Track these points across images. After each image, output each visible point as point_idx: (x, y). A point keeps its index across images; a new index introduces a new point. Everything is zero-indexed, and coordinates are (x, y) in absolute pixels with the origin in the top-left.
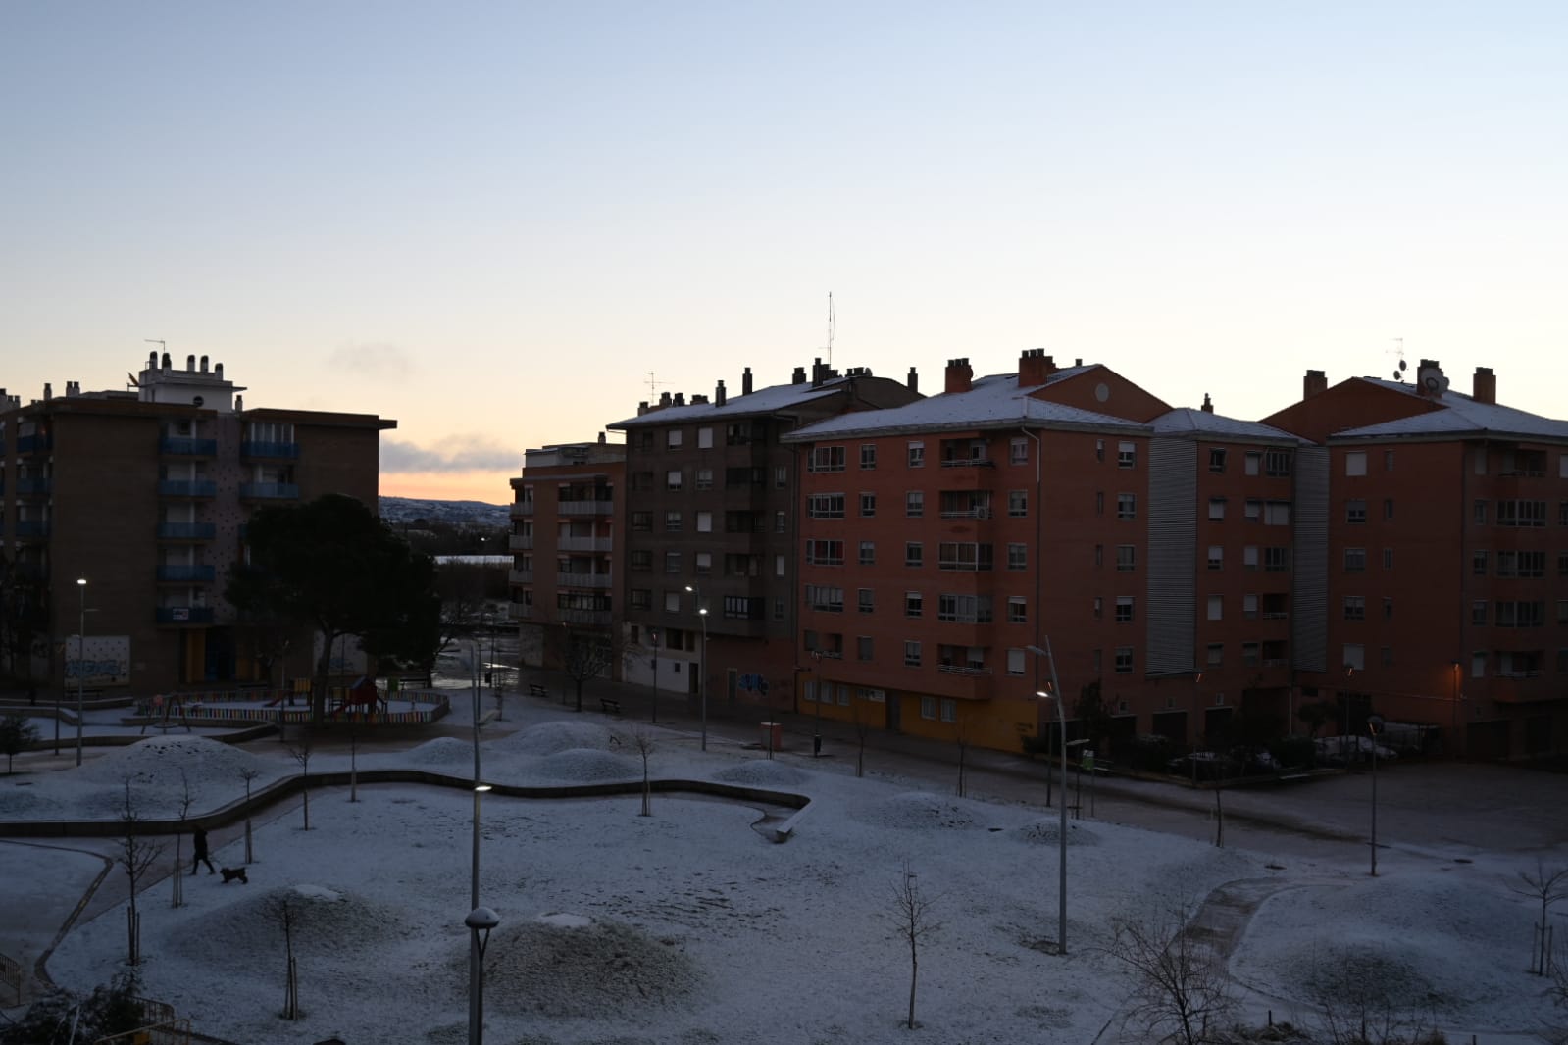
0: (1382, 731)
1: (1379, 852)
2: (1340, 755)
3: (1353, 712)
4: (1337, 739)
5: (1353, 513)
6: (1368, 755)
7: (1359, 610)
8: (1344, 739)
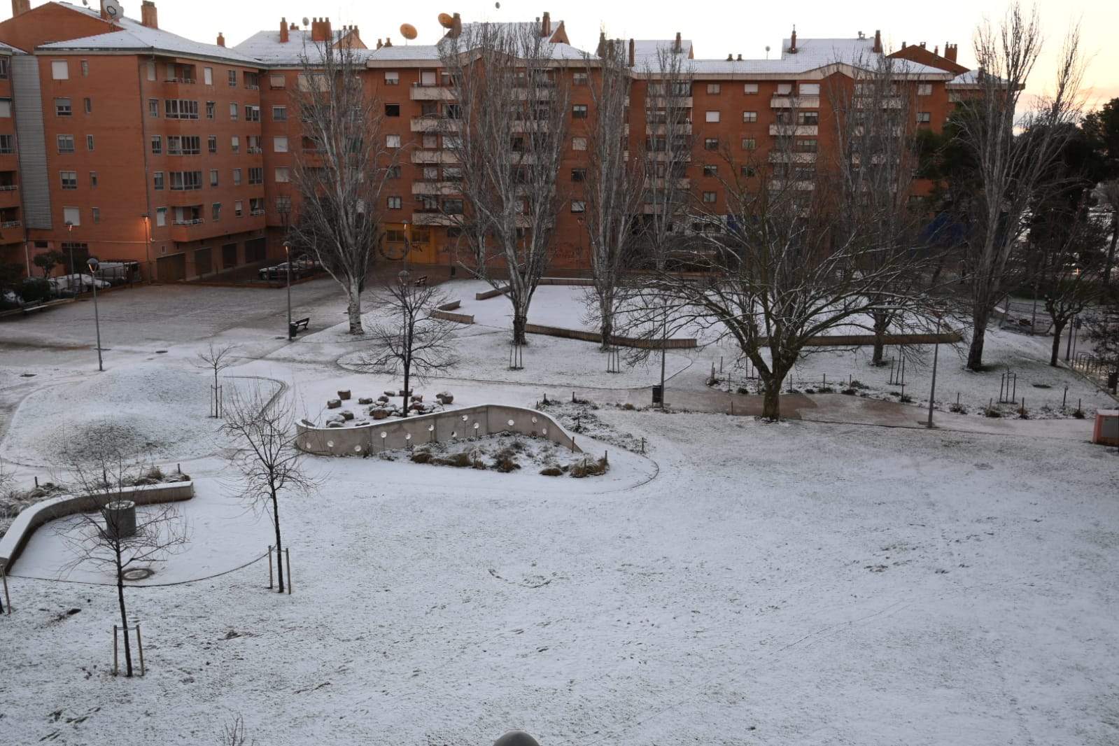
0: (97, 269)
1: (103, 354)
2: (69, 289)
3: (76, 258)
4: (66, 277)
5: (60, 108)
6: (90, 287)
7: (73, 182)
8: (70, 277)
